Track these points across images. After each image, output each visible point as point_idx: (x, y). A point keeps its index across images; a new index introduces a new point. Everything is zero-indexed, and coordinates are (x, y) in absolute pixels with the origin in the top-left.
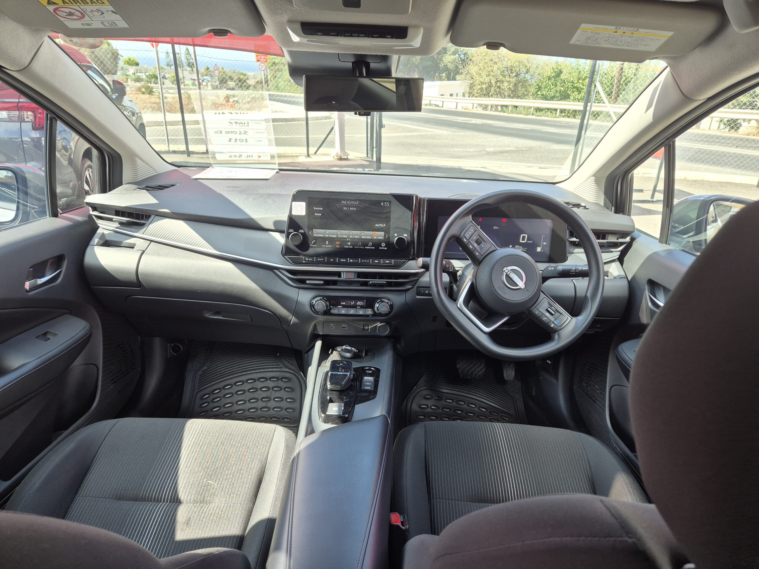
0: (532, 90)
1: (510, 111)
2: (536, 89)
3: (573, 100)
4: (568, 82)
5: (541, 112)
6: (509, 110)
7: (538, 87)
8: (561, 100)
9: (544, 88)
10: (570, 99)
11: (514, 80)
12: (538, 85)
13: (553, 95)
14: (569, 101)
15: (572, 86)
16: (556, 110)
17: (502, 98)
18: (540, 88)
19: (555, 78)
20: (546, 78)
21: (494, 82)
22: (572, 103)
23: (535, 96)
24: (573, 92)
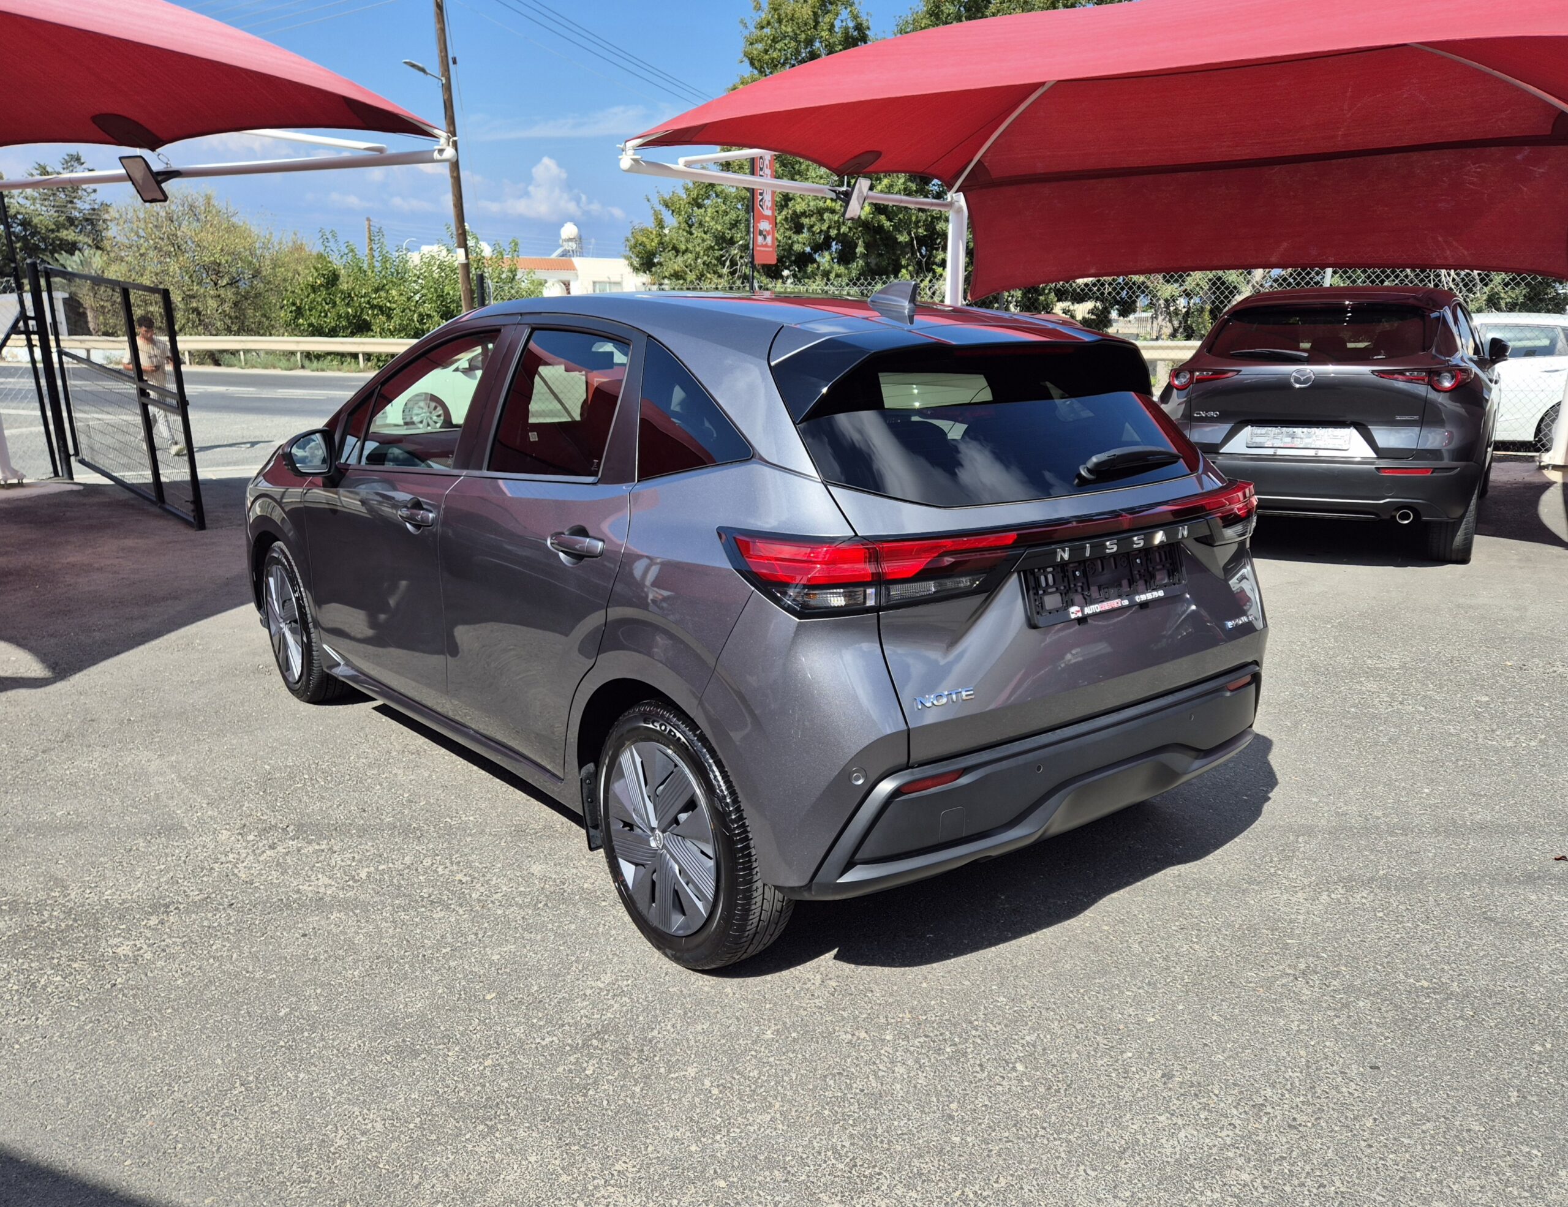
0: (285, 315)
1: (243, 363)
2: (291, 312)
3: (381, 334)
4: (357, 296)
5: (320, 362)
6: (240, 360)
7: (294, 308)
8: (352, 334)
9: (310, 310)
10: (372, 330)
11: (229, 294)
12: (294, 304)
13: (333, 324)
14: (373, 336)
15: (369, 303)
16: (355, 356)
17: (211, 335)
18: (299, 312)
19: (327, 289)
20: (306, 288)
21: (180, 299)
22: (378, 340)
23: (293, 328)
24: (374, 316)
